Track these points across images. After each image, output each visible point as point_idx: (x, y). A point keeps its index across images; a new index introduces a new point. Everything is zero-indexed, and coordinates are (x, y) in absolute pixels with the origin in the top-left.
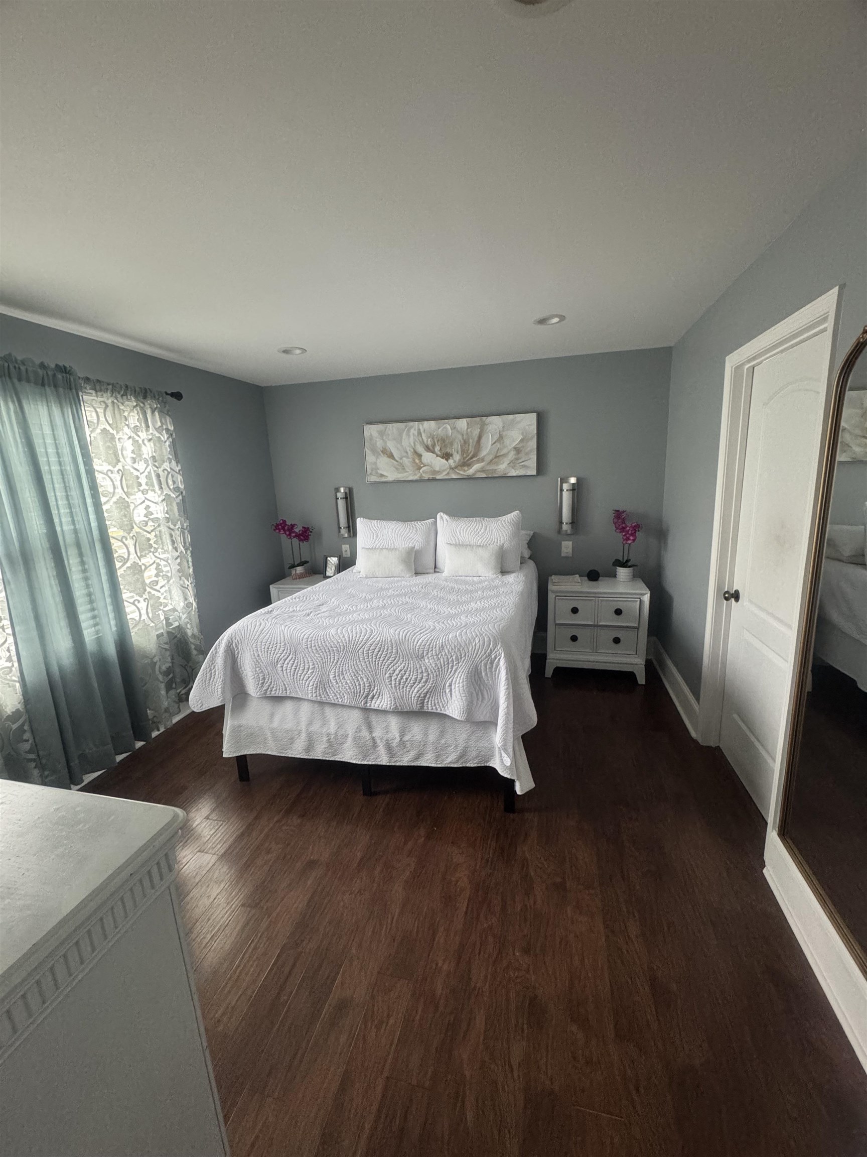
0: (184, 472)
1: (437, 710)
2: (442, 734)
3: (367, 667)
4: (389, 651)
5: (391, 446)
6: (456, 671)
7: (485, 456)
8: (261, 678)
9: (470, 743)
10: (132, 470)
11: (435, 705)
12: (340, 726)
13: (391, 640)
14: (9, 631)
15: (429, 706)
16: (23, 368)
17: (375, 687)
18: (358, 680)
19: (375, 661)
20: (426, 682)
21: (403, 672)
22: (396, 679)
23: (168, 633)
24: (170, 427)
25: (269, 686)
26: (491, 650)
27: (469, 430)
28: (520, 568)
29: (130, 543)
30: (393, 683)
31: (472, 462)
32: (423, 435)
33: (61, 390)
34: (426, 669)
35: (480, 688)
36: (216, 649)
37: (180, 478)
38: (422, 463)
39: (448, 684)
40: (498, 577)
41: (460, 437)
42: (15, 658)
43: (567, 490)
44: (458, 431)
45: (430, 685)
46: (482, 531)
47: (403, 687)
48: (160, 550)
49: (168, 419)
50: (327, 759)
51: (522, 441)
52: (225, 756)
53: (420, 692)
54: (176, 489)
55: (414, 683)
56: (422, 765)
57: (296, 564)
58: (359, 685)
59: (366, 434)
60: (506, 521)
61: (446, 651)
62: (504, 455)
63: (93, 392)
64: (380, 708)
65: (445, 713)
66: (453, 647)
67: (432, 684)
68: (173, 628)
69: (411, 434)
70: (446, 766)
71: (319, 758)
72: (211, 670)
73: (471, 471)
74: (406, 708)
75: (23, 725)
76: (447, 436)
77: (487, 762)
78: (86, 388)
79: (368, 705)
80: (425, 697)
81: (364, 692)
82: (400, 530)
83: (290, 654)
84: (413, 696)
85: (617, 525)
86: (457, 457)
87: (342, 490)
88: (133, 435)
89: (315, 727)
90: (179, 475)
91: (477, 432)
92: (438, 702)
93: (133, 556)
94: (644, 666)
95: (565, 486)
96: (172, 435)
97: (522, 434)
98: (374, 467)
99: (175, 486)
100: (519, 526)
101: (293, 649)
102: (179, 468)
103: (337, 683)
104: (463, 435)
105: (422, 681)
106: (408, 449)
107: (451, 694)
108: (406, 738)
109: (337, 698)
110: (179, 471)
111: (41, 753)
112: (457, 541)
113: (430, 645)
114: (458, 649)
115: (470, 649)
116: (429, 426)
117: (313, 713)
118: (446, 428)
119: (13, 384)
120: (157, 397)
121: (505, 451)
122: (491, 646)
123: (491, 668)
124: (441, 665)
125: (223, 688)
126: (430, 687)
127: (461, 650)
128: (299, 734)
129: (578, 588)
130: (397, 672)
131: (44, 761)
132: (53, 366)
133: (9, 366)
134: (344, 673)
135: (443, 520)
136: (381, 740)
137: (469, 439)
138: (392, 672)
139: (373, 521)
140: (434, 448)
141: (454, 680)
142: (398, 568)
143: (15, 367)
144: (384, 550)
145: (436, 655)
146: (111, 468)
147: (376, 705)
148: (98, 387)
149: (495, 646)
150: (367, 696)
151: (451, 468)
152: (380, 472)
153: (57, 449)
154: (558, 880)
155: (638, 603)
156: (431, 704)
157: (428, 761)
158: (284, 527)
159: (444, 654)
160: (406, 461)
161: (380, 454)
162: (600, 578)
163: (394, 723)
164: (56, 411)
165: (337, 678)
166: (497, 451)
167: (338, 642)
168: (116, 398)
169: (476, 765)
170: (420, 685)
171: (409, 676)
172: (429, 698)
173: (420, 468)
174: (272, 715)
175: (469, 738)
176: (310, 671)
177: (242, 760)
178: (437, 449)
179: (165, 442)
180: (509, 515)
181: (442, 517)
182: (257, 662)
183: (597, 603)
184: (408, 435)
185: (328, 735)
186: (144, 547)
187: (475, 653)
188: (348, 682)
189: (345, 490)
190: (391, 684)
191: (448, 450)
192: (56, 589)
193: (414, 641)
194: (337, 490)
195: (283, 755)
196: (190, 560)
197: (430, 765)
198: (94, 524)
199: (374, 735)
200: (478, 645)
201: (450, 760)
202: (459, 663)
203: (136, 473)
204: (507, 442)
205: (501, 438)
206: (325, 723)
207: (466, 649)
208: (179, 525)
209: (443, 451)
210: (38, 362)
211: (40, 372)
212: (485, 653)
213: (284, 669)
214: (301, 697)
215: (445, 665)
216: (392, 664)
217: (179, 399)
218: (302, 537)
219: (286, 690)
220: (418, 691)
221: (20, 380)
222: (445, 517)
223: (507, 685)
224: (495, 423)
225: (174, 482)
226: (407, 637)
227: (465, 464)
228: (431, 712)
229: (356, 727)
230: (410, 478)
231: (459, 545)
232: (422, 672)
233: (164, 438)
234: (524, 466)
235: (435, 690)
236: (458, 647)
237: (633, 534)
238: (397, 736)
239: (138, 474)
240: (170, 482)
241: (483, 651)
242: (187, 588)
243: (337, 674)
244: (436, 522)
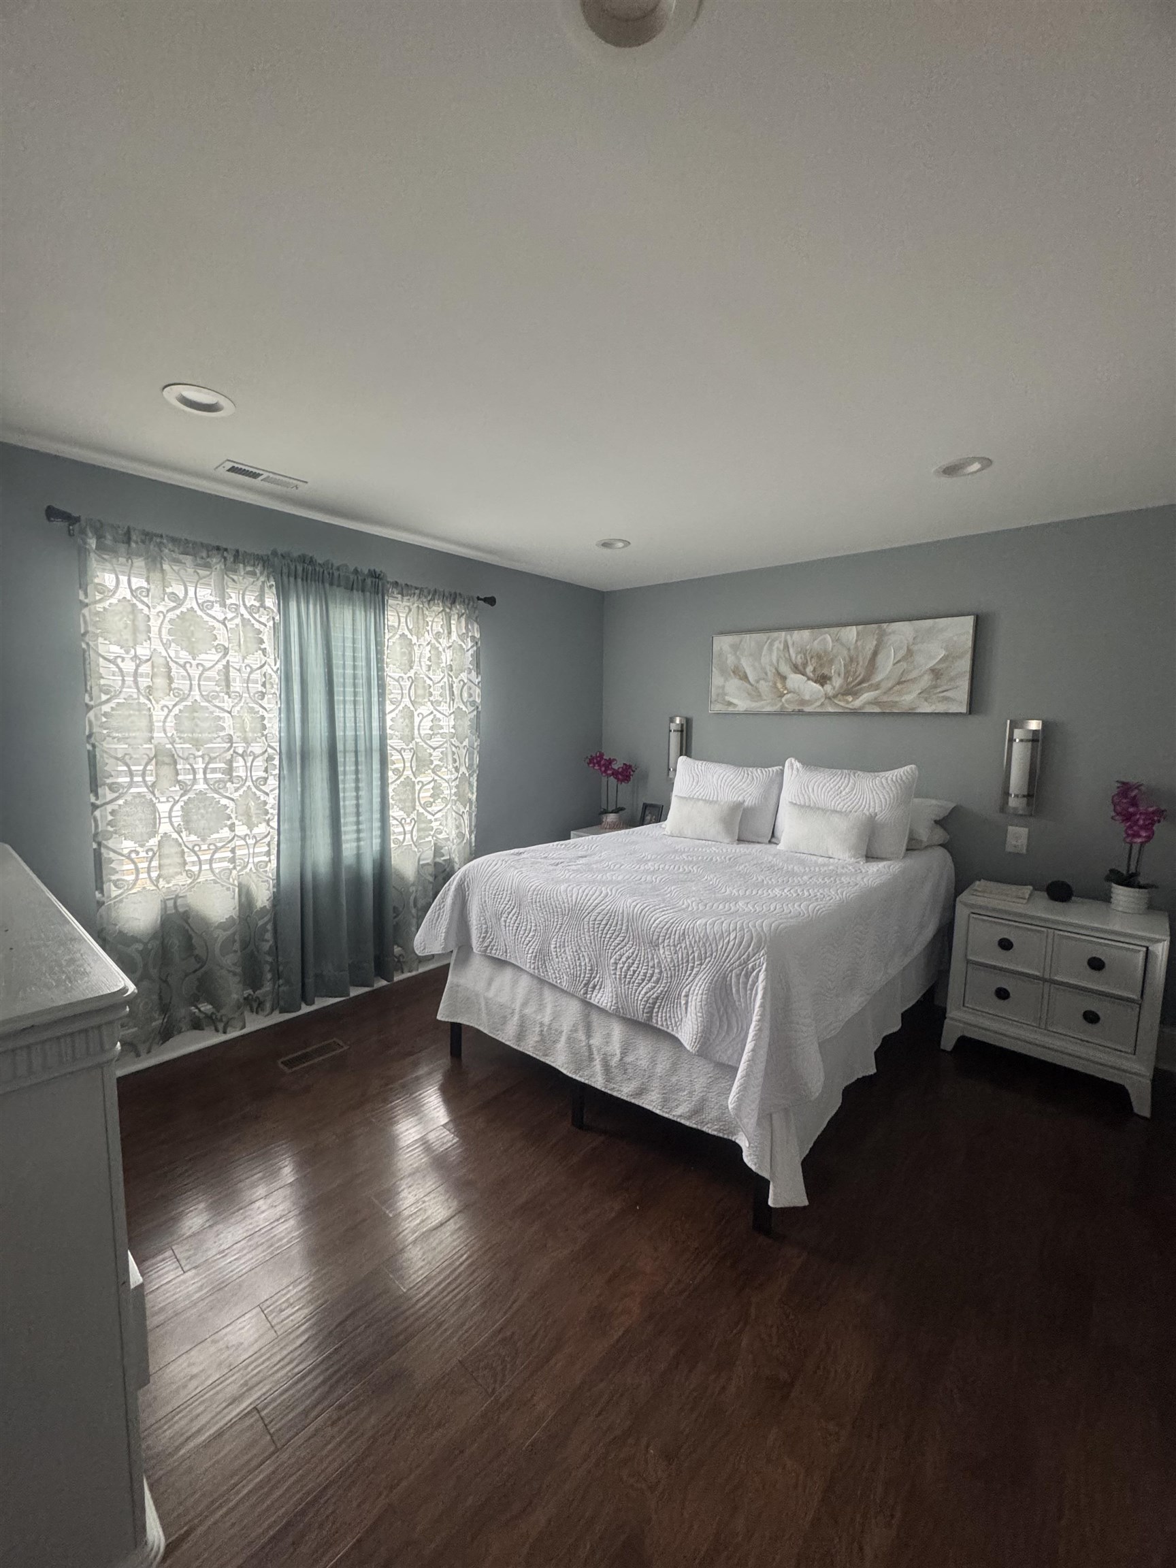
0: (483, 686)
1: (668, 1028)
2: (674, 1069)
3: (591, 943)
4: (619, 927)
5: (747, 665)
6: (697, 974)
7: (882, 680)
8: (484, 930)
9: (710, 1095)
10: (426, 678)
11: (666, 1020)
12: (556, 1016)
13: (623, 913)
14: (274, 824)
15: (659, 1019)
16: (336, 574)
17: (597, 973)
18: (579, 959)
19: (601, 937)
20: (657, 982)
21: (630, 961)
22: (623, 967)
23: (436, 864)
24: (476, 635)
25: (491, 942)
26: (748, 955)
27: (859, 643)
28: (904, 857)
29: (408, 755)
30: (618, 973)
31: (861, 689)
32: (791, 650)
33: (368, 594)
34: (659, 962)
35: (726, 1009)
36: (449, 885)
37: (478, 690)
38: (786, 689)
39: (683, 994)
40: (858, 862)
41: (845, 652)
42: (275, 851)
43: (1021, 741)
44: (842, 644)
45: (661, 989)
46: (847, 790)
47: (629, 983)
48: (444, 769)
49: (476, 626)
50: (538, 1058)
51: (942, 660)
52: (439, 1017)
53: (648, 995)
54: (473, 703)
55: (643, 980)
56: (644, 1106)
57: (610, 810)
58: (580, 965)
59: (716, 648)
60: (889, 778)
61: (688, 943)
62: (913, 681)
63: (399, 596)
64: (599, 1005)
65: (676, 1035)
66: (697, 939)
67: (664, 987)
68: (445, 860)
69: (775, 648)
70: (675, 1119)
71: (528, 1053)
72: (440, 909)
73: (857, 703)
74: (630, 1014)
75: (266, 923)
76: (825, 652)
77: (734, 1134)
78: (393, 593)
79: (588, 996)
80: (654, 1003)
81: (584, 977)
82: (729, 777)
83: (514, 907)
84: (640, 998)
85: (1118, 808)
86: (837, 682)
87: (678, 720)
88: (433, 641)
89: (528, 1011)
90: (477, 688)
91: (870, 645)
92: (670, 1017)
93: (408, 773)
94: (1149, 1082)
95: (1018, 734)
96: (477, 643)
97: (946, 649)
98: (721, 691)
99: (471, 699)
100: (913, 791)
101: (518, 901)
102: (479, 679)
103: (557, 957)
104: (849, 649)
105: (652, 981)
106: (768, 668)
107: (686, 1009)
108: (629, 1059)
109: (556, 978)
110: (479, 683)
111: (280, 959)
112: (807, 801)
113: (668, 929)
114: (703, 943)
115: (719, 947)
116: (802, 637)
117: (530, 992)
118: (826, 640)
119: (324, 587)
120: (466, 601)
121: (914, 675)
122: (750, 949)
123: (746, 983)
124: (678, 961)
125: (447, 933)
126: (662, 991)
127: (707, 945)
128: (513, 1013)
129: (1020, 908)
130: (624, 959)
131: (281, 968)
132: (366, 572)
133: (323, 572)
134: (566, 945)
135: (792, 769)
136: (599, 1050)
137: (857, 656)
138: (618, 958)
139: (697, 762)
140: (805, 668)
141: (692, 989)
142: (714, 829)
143: (329, 574)
144: (701, 802)
145: (674, 945)
146: (402, 675)
147: (597, 1001)
148: (405, 592)
149: (758, 949)
150: (587, 985)
151: (828, 698)
152: (727, 698)
153: (354, 652)
154: (784, 1375)
155: (1141, 956)
156: (662, 1017)
157: (651, 1102)
158: (600, 762)
159: (683, 946)
160: (764, 687)
161: (730, 675)
162: (1073, 898)
163: (617, 1032)
164: (360, 615)
165: (558, 950)
166: (902, 674)
167: (564, 903)
168: (423, 603)
169: (715, 1133)
170: (649, 985)
171: (638, 968)
172: (659, 1008)
173: (782, 695)
174: (490, 982)
175: (709, 1086)
176: (531, 934)
177: (456, 1030)
178: (809, 669)
179: (468, 650)
180: (896, 770)
181: (792, 765)
182: (483, 910)
183: (1050, 940)
184: (770, 649)
185: (542, 1024)
186: (422, 763)
187: (726, 955)
188: (569, 958)
189: (680, 721)
190: (615, 974)
191: (825, 671)
192: (326, 794)
193: (650, 920)
194: (672, 720)
195: (494, 1036)
196: (475, 784)
197: (654, 1110)
198: (376, 733)
199: (592, 1042)
200: (731, 943)
201: (679, 1112)
202: (701, 964)
203: (429, 682)
204: (919, 659)
205: (910, 653)
206: (541, 1007)
207: (714, 946)
208: (466, 743)
209: (819, 672)
210: (352, 569)
211: (352, 577)
212: (739, 958)
213: (507, 924)
214: (519, 965)
215: (683, 963)
216: (620, 946)
217: (492, 605)
218: (620, 777)
219: (506, 952)
220: (646, 993)
221: (331, 584)
222: (797, 764)
223: (760, 1015)
224: (902, 632)
225: (470, 695)
226: (643, 912)
227: (851, 691)
228: (659, 1029)
229: (572, 1023)
230: (768, 709)
231: (805, 808)
232: (653, 967)
233: (467, 646)
234: (947, 699)
235: (667, 998)
236: (704, 940)
237: (1148, 827)
238: (618, 1052)
239: (431, 683)
240: (465, 695)
241: (737, 955)
242: (462, 816)
243: (558, 945)
244: (782, 771)
